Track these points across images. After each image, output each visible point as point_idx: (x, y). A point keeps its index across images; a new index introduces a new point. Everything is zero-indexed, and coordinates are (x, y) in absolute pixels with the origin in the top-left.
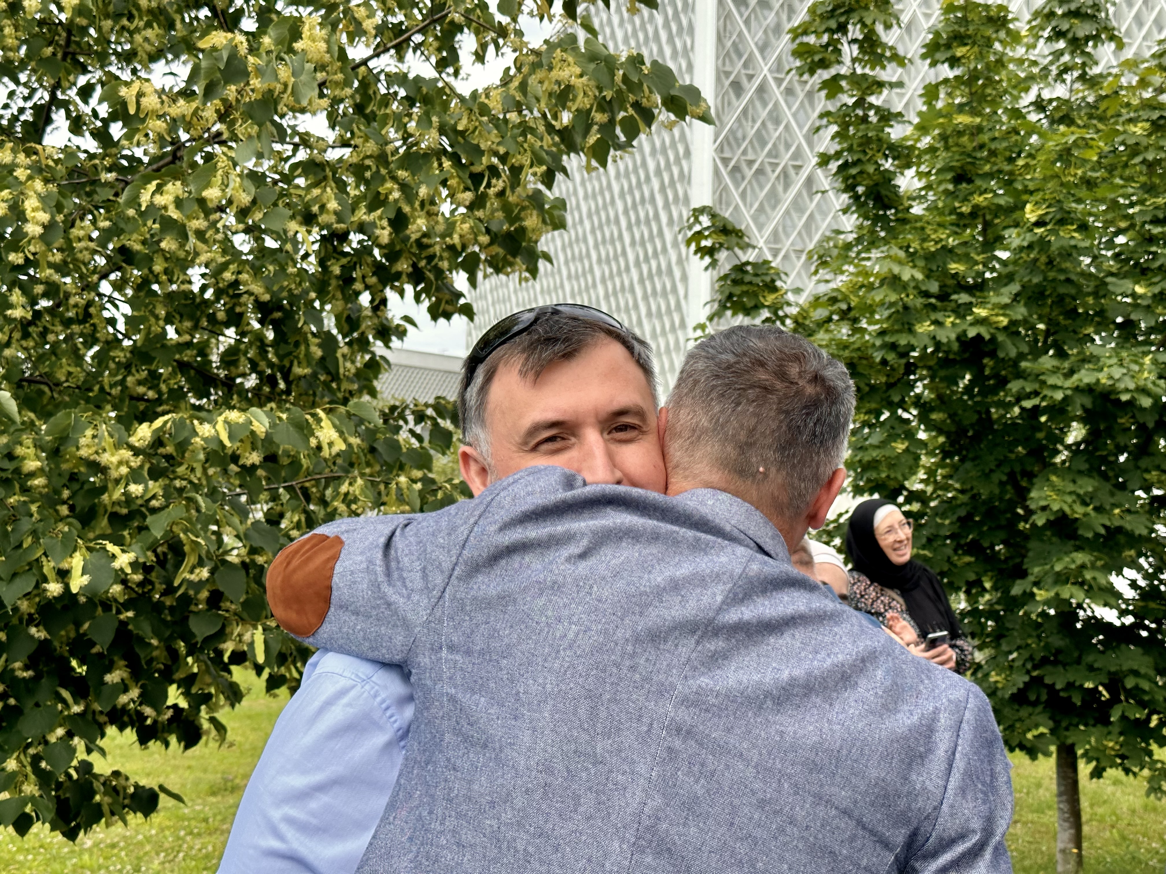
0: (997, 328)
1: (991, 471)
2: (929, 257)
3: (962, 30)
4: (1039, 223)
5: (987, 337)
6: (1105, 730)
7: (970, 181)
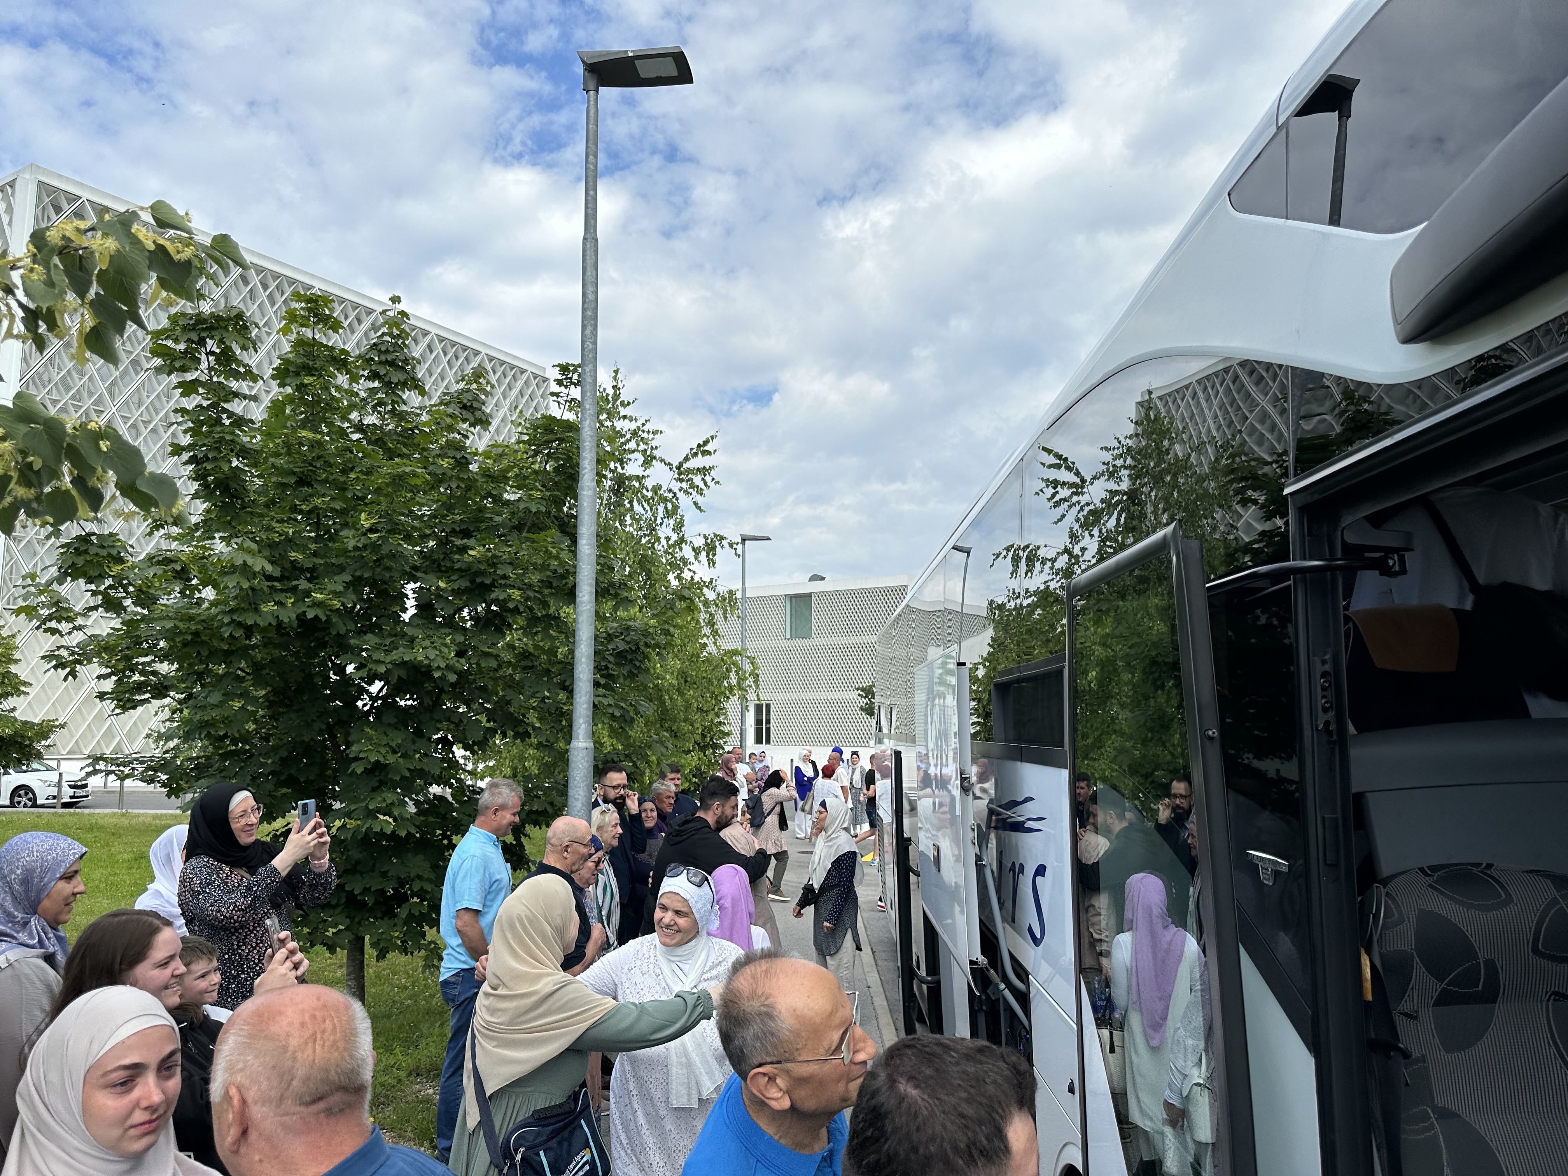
0: (331, 610)
1: (313, 721)
2: (272, 545)
3: (311, 363)
4: (371, 530)
5: (324, 618)
6: (392, 922)
7: (309, 485)
